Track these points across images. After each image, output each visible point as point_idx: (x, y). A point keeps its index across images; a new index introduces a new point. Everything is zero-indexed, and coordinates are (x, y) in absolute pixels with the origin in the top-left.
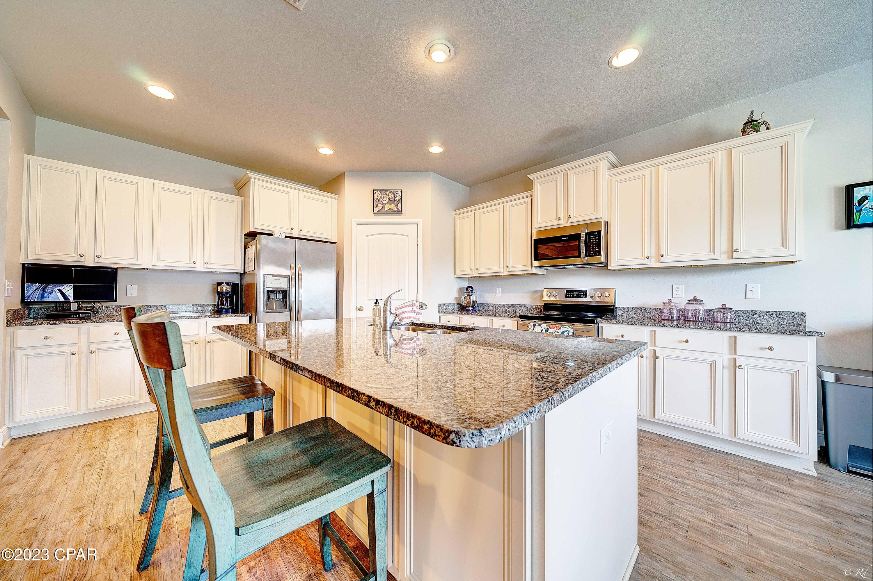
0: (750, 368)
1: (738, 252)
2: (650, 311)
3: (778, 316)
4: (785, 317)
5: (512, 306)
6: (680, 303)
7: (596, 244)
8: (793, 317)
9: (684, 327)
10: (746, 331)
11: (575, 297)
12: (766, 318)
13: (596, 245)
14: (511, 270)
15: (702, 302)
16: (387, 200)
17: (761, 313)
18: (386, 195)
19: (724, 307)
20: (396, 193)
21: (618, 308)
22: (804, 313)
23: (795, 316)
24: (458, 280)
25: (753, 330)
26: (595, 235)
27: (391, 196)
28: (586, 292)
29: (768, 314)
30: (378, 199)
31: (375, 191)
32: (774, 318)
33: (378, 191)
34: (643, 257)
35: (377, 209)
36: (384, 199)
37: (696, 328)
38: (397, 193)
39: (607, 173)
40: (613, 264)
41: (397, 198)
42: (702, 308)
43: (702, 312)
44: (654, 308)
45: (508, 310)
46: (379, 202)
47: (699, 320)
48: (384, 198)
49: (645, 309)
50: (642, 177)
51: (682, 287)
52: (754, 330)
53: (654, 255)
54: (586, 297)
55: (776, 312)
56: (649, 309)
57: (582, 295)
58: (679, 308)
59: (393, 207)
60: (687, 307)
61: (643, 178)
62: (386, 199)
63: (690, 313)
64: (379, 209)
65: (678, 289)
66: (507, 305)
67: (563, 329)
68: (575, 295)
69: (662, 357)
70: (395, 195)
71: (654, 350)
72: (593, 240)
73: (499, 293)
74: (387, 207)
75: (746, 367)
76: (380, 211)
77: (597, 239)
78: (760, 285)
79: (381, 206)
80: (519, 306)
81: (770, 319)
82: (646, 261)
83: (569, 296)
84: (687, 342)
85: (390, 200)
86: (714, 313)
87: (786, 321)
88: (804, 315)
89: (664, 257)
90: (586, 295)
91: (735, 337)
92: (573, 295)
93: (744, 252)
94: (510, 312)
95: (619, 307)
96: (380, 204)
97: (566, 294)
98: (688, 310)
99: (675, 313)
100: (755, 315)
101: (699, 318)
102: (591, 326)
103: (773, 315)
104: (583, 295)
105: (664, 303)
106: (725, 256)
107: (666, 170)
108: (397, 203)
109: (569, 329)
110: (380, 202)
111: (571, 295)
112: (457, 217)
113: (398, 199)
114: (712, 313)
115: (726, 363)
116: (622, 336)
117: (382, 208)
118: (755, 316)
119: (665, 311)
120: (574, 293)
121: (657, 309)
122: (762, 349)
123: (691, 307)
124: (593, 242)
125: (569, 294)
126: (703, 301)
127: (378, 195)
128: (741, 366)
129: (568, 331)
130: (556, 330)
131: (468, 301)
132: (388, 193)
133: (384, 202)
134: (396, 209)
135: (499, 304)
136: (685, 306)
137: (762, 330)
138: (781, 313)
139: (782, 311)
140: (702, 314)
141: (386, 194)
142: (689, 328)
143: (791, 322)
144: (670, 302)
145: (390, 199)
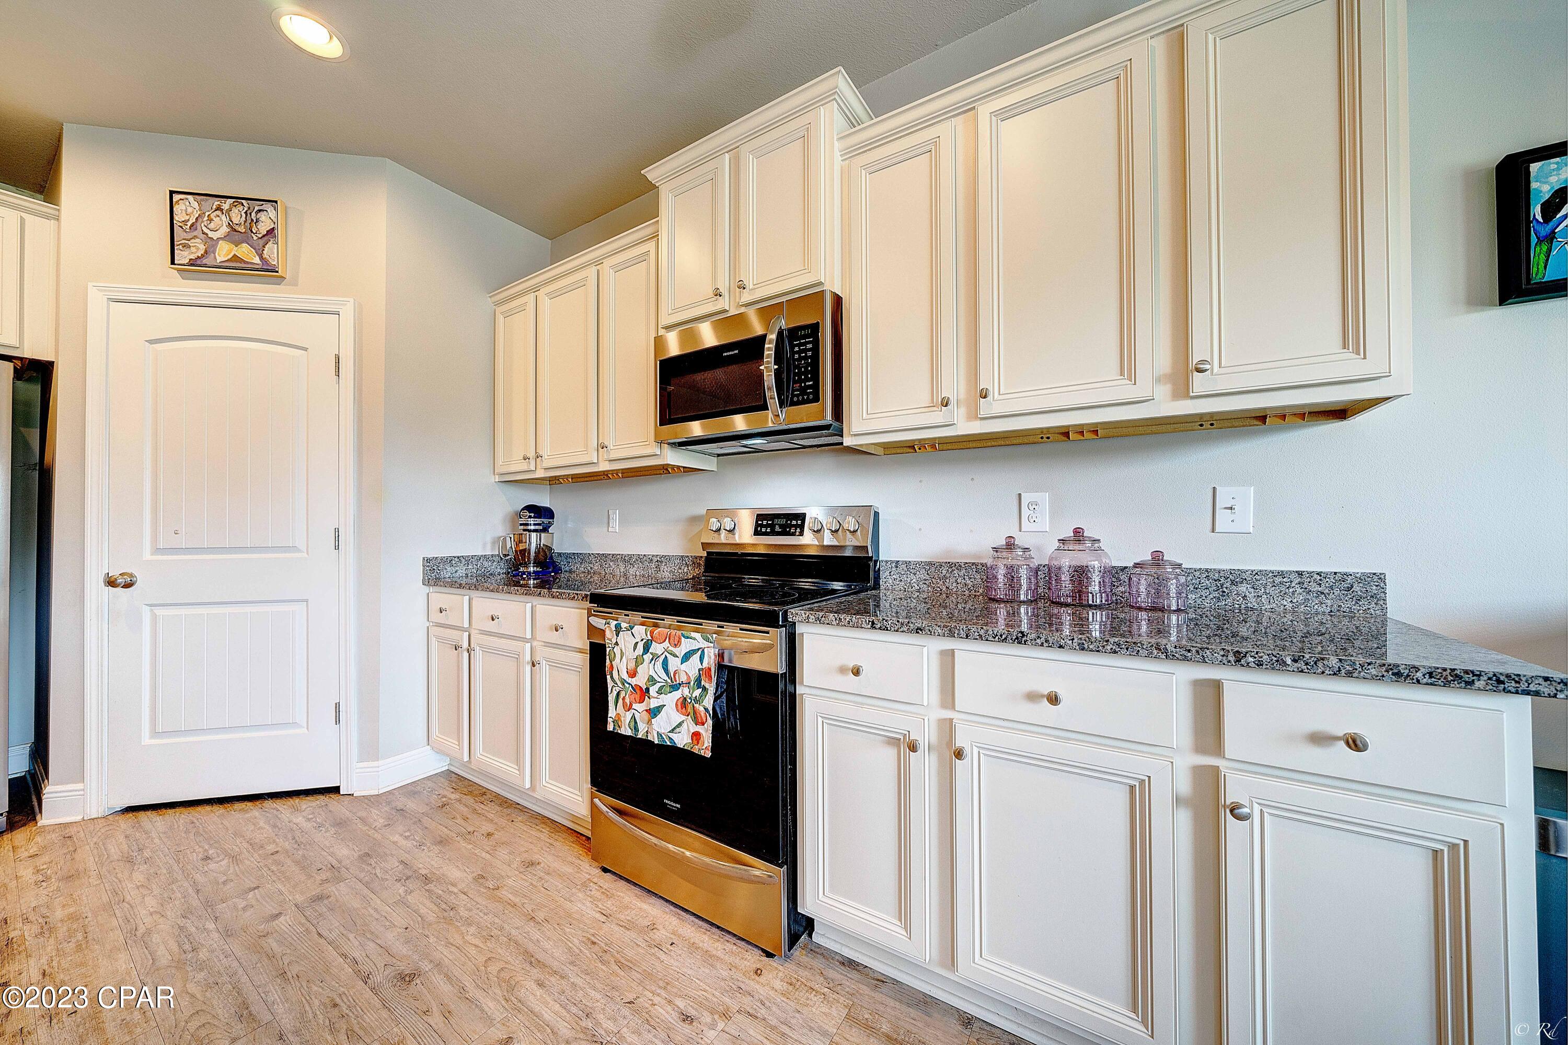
0: (1270, 814)
1: (1206, 370)
2: (961, 573)
3: (1305, 585)
4: (1327, 591)
5: (641, 558)
6: (1039, 548)
7: (808, 365)
8: (1349, 589)
9: (1042, 645)
10: (1260, 664)
11: (779, 534)
12: (1272, 593)
13: (806, 368)
14: (614, 455)
15: (1096, 545)
16: (225, 230)
17: (1258, 578)
18: (218, 213)
19: (1157, 559)
20: (257, 208)
21: (884, 564)
22: (1381, 578)
23: (1355, 585)
24: (506, 487)
25: (1284, 663)
26: (805, 337)
27: (237, 216)
28: (802, 517)
29: (1278, 580)
30: (189, 224)
31: (176, 197)
32: (1293, 593)
33: (190, 197)
34: (933, 403)
35: (185, 253)
36: (212, 226)
37: (1083, 649)
38: (260, 211)
39: (836, 142)
40: (855, 429)
41: (260, 225)
42: (1096, 564)
43: (1096, 578)
44: (973, 564)
45: (632, 571)
46: (195, 233)
47: (1090, 602)
48: (211, 220)
49: (951, 565)
50: (928, 148)
51: (1044, 498)
52: (1289, 661)
53: (962, 396)
54: (801, 534)
55: (1300, 574)
56: (959, 566)
57: (794, 526)
58: (1035, 563)
59: (245, 251)
60: (1056, 559)
61: (931, 150)
62: (219, 226)
63: (1065, 577)
64: (193, 257)
65: (1033, 505)
66: (631, 556)
67: (686, 646)
68: (777, 529)
69: (975, 750)
70: (253, 214)
71: (951, 720)
72: (799, 352)
73: (615, 525)
74: (224, 252)
75: (1257, 809)
76: (199, 262)
77: (809, 350)
78: (1252, 488)
79: (202, 248)
80: (655, 559)
81: (1284, 595)
82: (939, 416)
83: (764, 530)
84: (1054, 699)
85: (235, 231)
86: (1130, 579)
87: (1329, 602)
88: (1382, 585)
89: (990, 398)
90: (802, 527)
91: (1217, 686)
92: (772, 526)
93: (1223, 371)
94: (636, 575)
95: (887, 562)
96: (198, 240)
97: (757, 525)
98: (1060, 568)
99: (1024, 582)
100: (1242, 582)
101: (1090, 595)
102: (768, 633)
103: (1293, 585)
104: (796, 526)
105: (996, 549)
106: (1163, 392)
107: (993, 118)
108: (261, 242)
109: (703, 644)
110: (198, 233)
111: (767, 526)
112: (499, 310)
113: (263, 228)
114: (1123, 577)
115: (1184, 786)
116: (856, 672)
117: (206, 252)
118: (1243, 588)
119: (1001, 573)
120: (776, 521)
121: (980, 567)
122: (1319, 739)
123: (1067, 561)
124: (800, 358)
125: (762, 526)
126: (1099, 540)
127: (190, 210)
128: (1239, 806)
129: (700, 652)
130: (671, 648)
131: (522, 547)
132: (226, 206)
133: (211, 234)
134: (257, 260)
135: (613, 555)
136: (1051, 559)
137: (1320, 664)
138: (1315, 576)
139: (1319, 570)
140: (1097, 583)
141: (219, 208)
142: (1061, 647)
143: (1345, 607)
144: (1010, 545)
145: (237, 227)
